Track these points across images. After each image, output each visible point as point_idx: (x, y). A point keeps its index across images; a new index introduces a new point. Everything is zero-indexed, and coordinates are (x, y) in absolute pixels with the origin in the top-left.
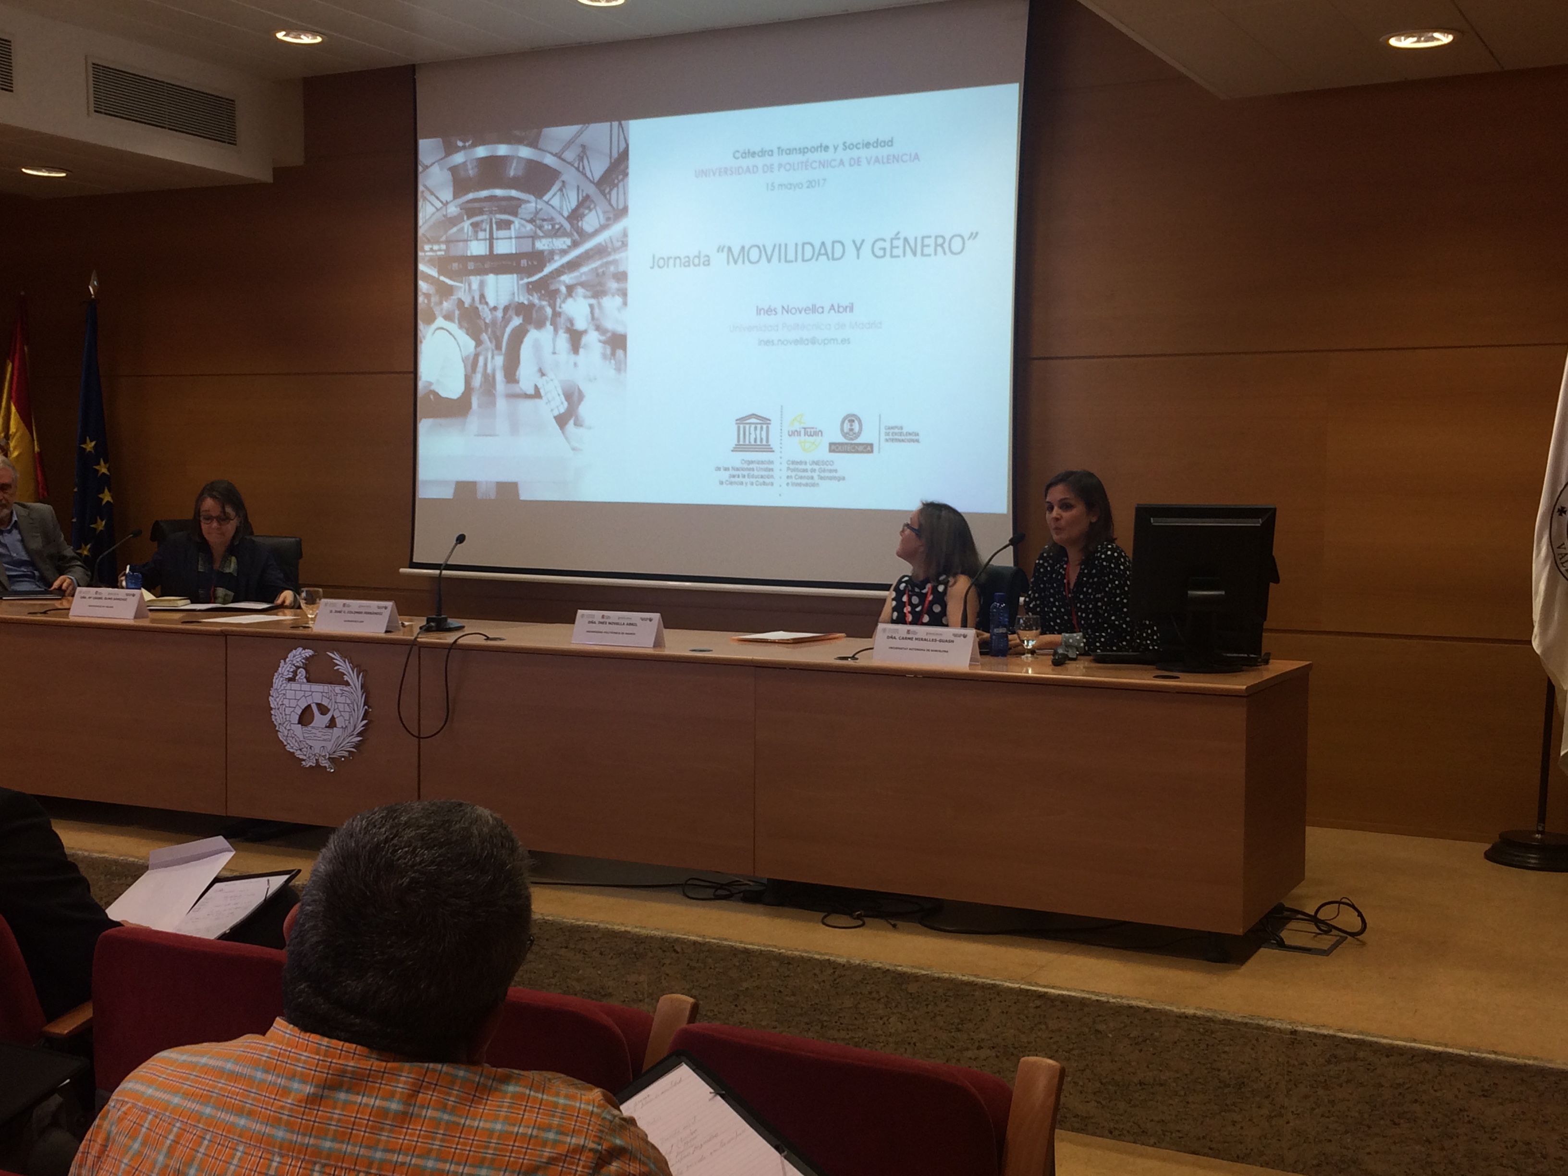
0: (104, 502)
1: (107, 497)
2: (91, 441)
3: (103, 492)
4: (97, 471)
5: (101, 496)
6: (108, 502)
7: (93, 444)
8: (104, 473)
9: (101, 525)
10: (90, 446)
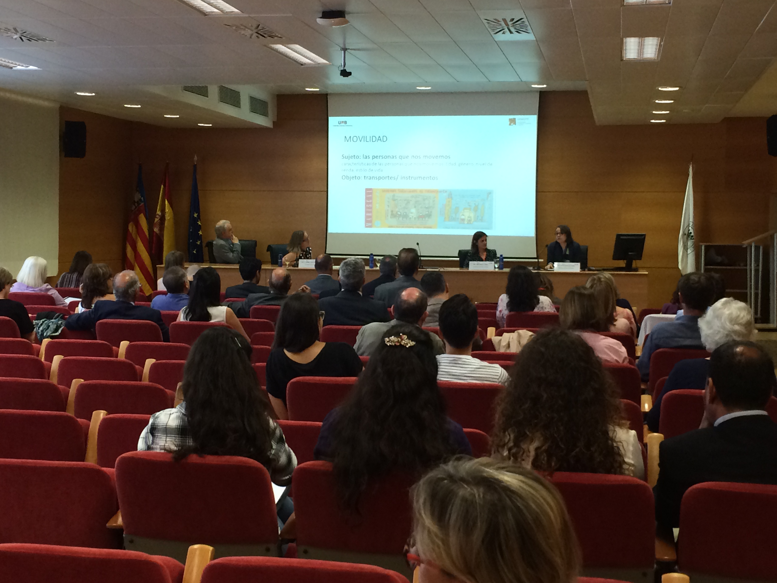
0: (200, 235)
1: (200, 233)
2: (196, 213)
3: (199, 231)
4: (198, 224)
5: (199, 232)
6: (201, 235)
7: (197, 214)
8: (200, 225)
9: (198, 243)
10: (196, 215)
